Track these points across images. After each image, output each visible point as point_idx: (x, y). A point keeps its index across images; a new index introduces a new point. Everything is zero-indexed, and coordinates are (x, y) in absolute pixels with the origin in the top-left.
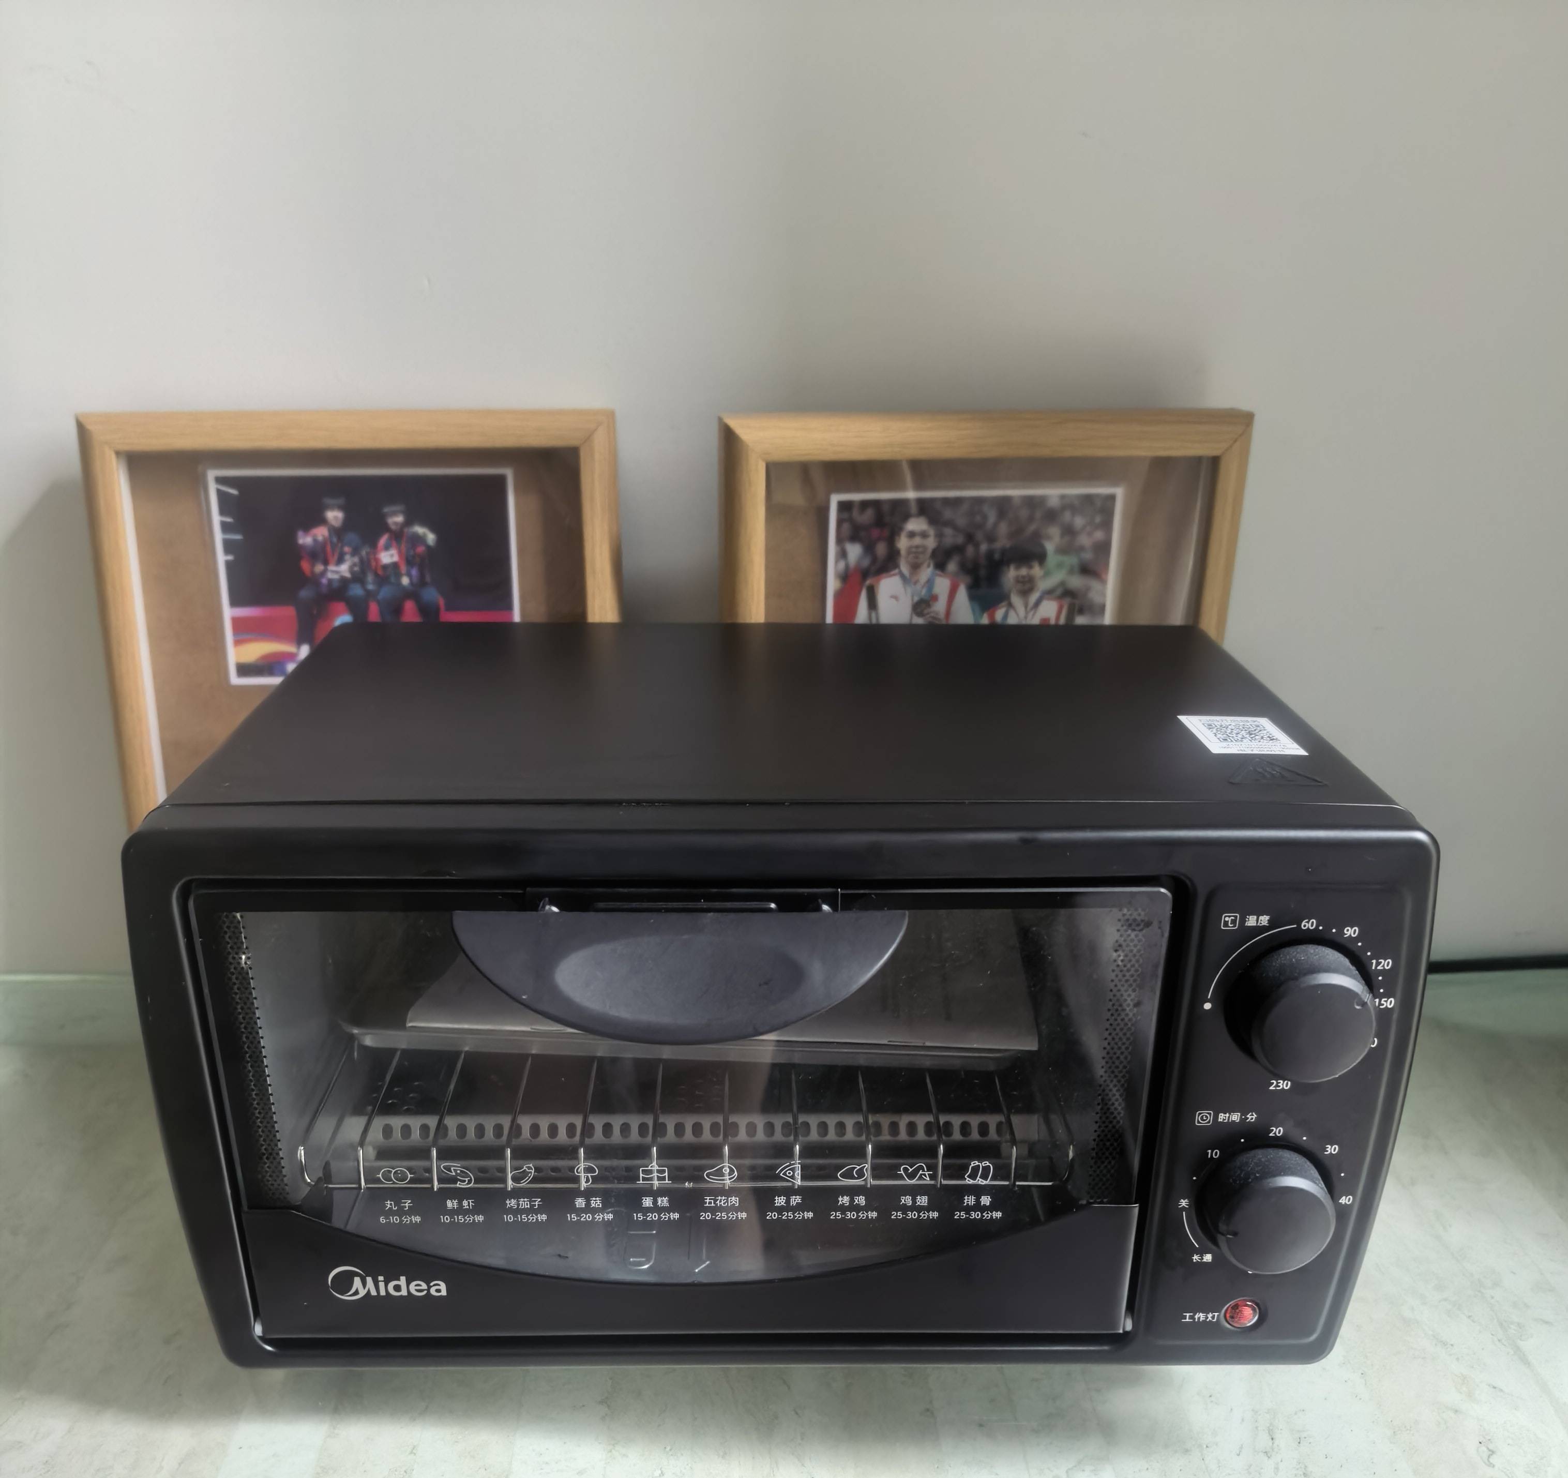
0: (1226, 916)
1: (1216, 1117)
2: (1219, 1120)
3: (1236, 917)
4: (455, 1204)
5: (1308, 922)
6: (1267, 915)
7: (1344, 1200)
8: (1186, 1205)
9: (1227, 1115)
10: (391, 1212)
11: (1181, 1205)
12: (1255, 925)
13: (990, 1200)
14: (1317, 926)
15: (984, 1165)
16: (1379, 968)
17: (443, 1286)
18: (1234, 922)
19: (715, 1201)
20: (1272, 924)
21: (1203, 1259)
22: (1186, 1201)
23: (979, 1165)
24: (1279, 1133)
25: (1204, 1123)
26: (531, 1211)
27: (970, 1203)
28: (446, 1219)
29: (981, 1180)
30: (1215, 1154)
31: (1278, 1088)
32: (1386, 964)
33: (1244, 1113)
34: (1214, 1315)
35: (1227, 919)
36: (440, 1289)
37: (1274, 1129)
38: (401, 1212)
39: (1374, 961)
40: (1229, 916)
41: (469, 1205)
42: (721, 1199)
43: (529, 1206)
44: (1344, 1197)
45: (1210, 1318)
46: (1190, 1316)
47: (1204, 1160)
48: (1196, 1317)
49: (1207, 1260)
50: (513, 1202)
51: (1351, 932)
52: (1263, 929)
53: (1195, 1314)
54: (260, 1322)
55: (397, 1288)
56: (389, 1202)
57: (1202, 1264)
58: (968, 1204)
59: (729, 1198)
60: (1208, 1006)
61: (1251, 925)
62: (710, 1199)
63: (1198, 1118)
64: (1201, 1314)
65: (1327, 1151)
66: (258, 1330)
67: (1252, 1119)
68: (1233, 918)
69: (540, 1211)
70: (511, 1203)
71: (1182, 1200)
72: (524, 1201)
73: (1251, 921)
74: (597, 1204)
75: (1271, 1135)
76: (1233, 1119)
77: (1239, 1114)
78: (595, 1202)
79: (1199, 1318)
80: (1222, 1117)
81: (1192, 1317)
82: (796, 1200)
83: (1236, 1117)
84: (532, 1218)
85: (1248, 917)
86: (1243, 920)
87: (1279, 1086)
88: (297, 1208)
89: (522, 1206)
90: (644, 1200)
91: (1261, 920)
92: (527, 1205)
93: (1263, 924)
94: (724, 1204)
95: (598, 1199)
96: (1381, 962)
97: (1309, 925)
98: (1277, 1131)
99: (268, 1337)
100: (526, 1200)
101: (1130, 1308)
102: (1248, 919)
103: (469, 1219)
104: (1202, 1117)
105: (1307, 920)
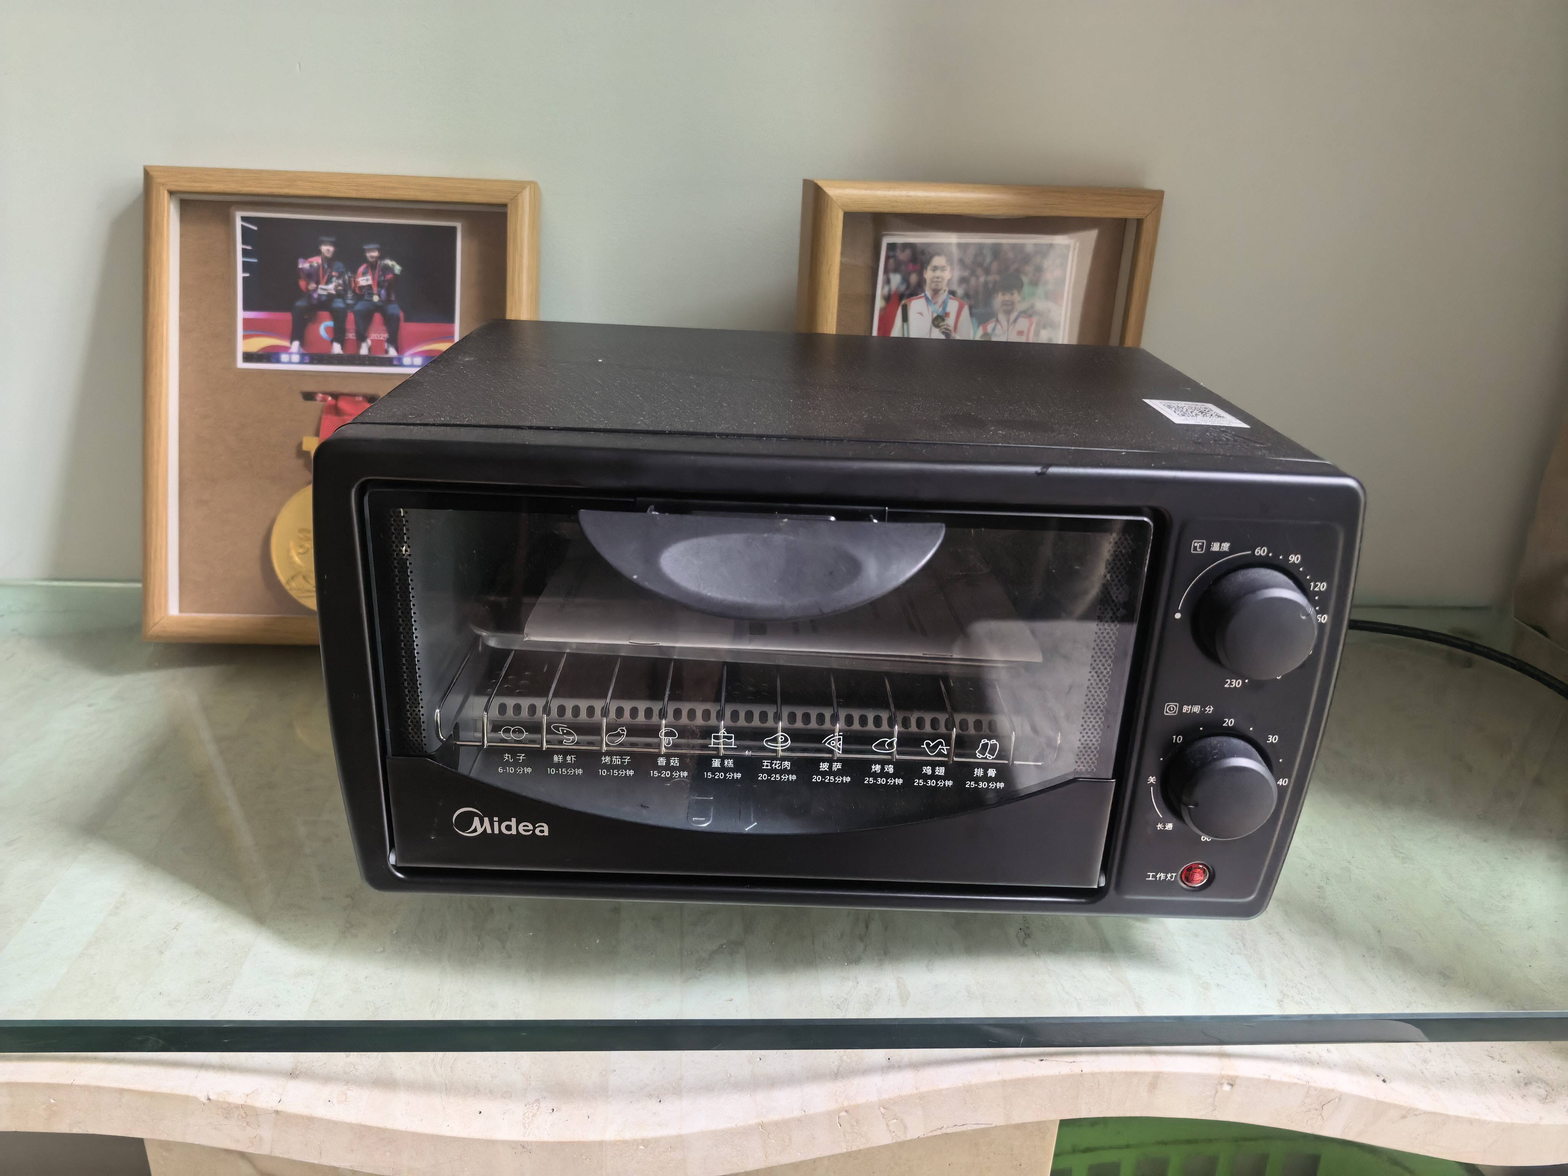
0: (1195, 542)
1: (1181, 709)
2: (1183, 711)
4: (560, 759)
5: (1260, 549)
6: (1228, 542)
7: (1280, 782)
8: (1154, 781)
9: (1190, 707)
10: (507, 763)
11: (1149, 781)
12: (1219, 550)
13: (995, 772)
14: (1268, 553)
15: (992, 743)
16: (1316, 589)
17: (546, 828)
18: (1201, 547)
19: (772, 764)
20: (1231, 550)
21: (1165, 827)
22: (1154, 778)
23: (988, 743)
24: (1231, 724)
25: (1170, 714)
26: (621, 767)
27: (979, 774)
28: (552, 771)
29: (988, 755)
30: (1179, 739)
32: (1322, 586)
33: (1204, 706)
34: (1173, 876)
36: (544, 830)
37: (1227, 720)
38: (516, 764)
39: (1312, 584)
40: (1198, 542)
41: (571, 760)
42: (776, 763)
43: (620, 763)
45: (1169, 878)
46: (1153, 875)
47: (1171, 745)
49: (1168, 828)
50: (608, 759)
51: (1294, 559)
52: (1226, 554)
53: (1157, 874)
54: (394, 852)
55: (509, 828)
56: (507, 755)
57: (1164, 832)
58: (977, 776)
59: (783, 762)
60: (1178, 616)
61: (1215, 550)
62: (767, 763)
63: (1166, 709)
64: (1162, 874)
65: (1269, 740)
66: (392, 859)
67: (1209, 711)
68: (1201, 544)
69: (629, 767)
71: (1151, 777)
72: (616, 760)
73: (1215, 547)
74: (675, 763)
75: (1224, 725)
76: (1194, 711)
77: (1199, 706)
79: (1160, 877)
80: (1185, 709)
81: (1155, 877)
82: (837, 766)
83: (1196, 709)
84: (622, 773)
86: (1209, 546)
87: (1233, 685)
88: (432, 757)
89: (614, 762)
90: (714, 761)
91: (1224, 547)
93: (1225, 550)
94: (778, 767)
95: (676, 759)
96: (1318, 584)
97: (1261, 552)
98: (1230, 722)
99: (399, 865)
100: (618, 757)
101: (1104, 869)
102: (1213, 545)
103: (571, 772)
104: (1170, 708)
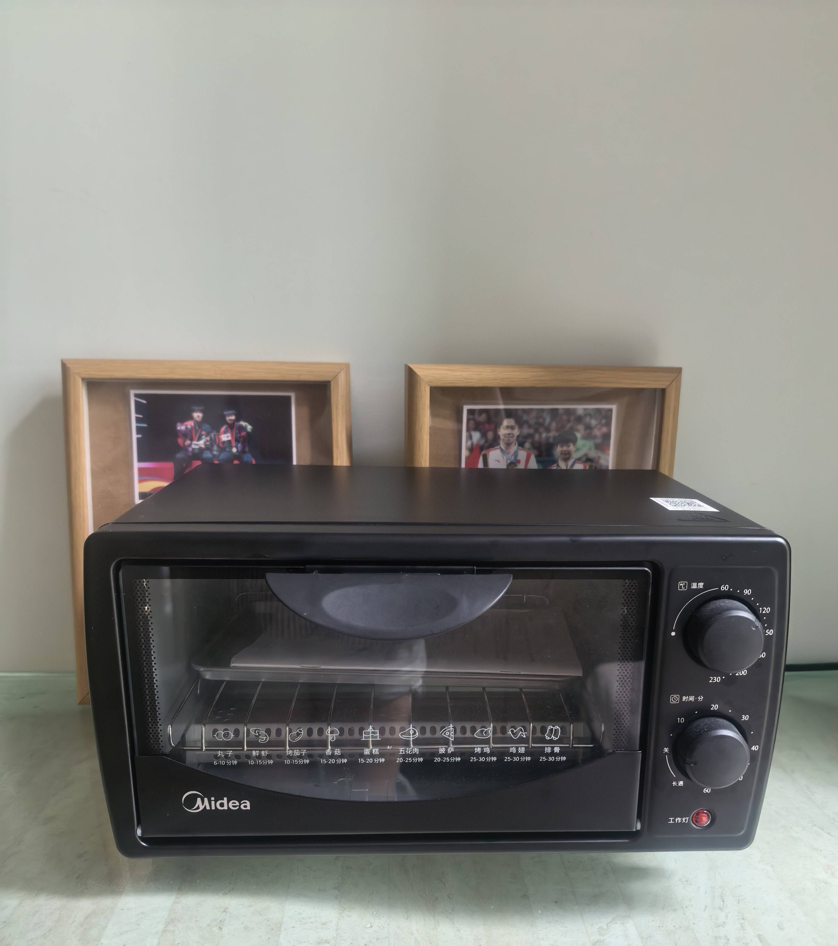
0: (680, 583)
1: (681, 699)
2: (683, 700)
3: (686, 583)
4: (257, 753)
5: (724, 586)
6: (702, 583)
7: (754, 748)
8: (667, 751)
9: (687, 697)
10: (220, 758)
11: (665, 751)
12: (696, 588)
13: (559, 749)
14: (729, 589)
15: (555, 728)
16: (763, 612)
17: (248, 804)
18: (685, 586)
20: (705, 588)
21: (678, 784)
22: (667, 749)
23: (553, 728)
25: (674, 702)
26: (300, 757)
27: (548, 751)
28: (251, 762)
29: (554, 737)
30: (682, 720)
31: (714, 682)
32: (767, 610)
33: (696, 696)
34: (686, 819)
35: (681, 585)
36: (247, 805)
37: (713, 705)
40: (682, 583)
41: (265, 754)
42: (408, 750)
43: (299, 755)
44: (754, 746)
45: (684, 821)
46: (673, 819)
47: (677, 724)
48: (676, 820)
49: (681, 785)
50: (291, 752)
51: (747, 592)
52: (701, 591)
53: (676, 818)
54: (140, 827)
55: (222, 805)
57: (678, 787)
59: (413, 749)
60: (673, 634)
61: (694, 588)
62: (402, 750)
63: (671, 699)
64: (679, 818)
65: (743, 719)
66: (139, 832)
67: (701, 699)
68: (684, 584)
69: (305, 757)
70: (289, 753)
71: (665, 748)
72: (296, 751)
73: (694, 586)
75: (711, 709)
76: (690, 700)
77: (694, 697)
78: (337, 752)
79: (678, 821)
80: (684, 698)
81: (674, 821)
82: (450, 750)
83: (692, 698)
84: (301, 762)
85: (692, 583)
86: (690, 586)
87: (715, 680)
88: (166, 755)
89: (295, 755)
90: (365, 750)
91: (700, 586)
93: (701, 588)
94: (410, 752)
96: (765, 609)
97: (724, 588)
98: (715, 707)
99: (145, 836)
100: (298, 751)
101: (639, 817)
103: (265, 763)
104: (674, 698)
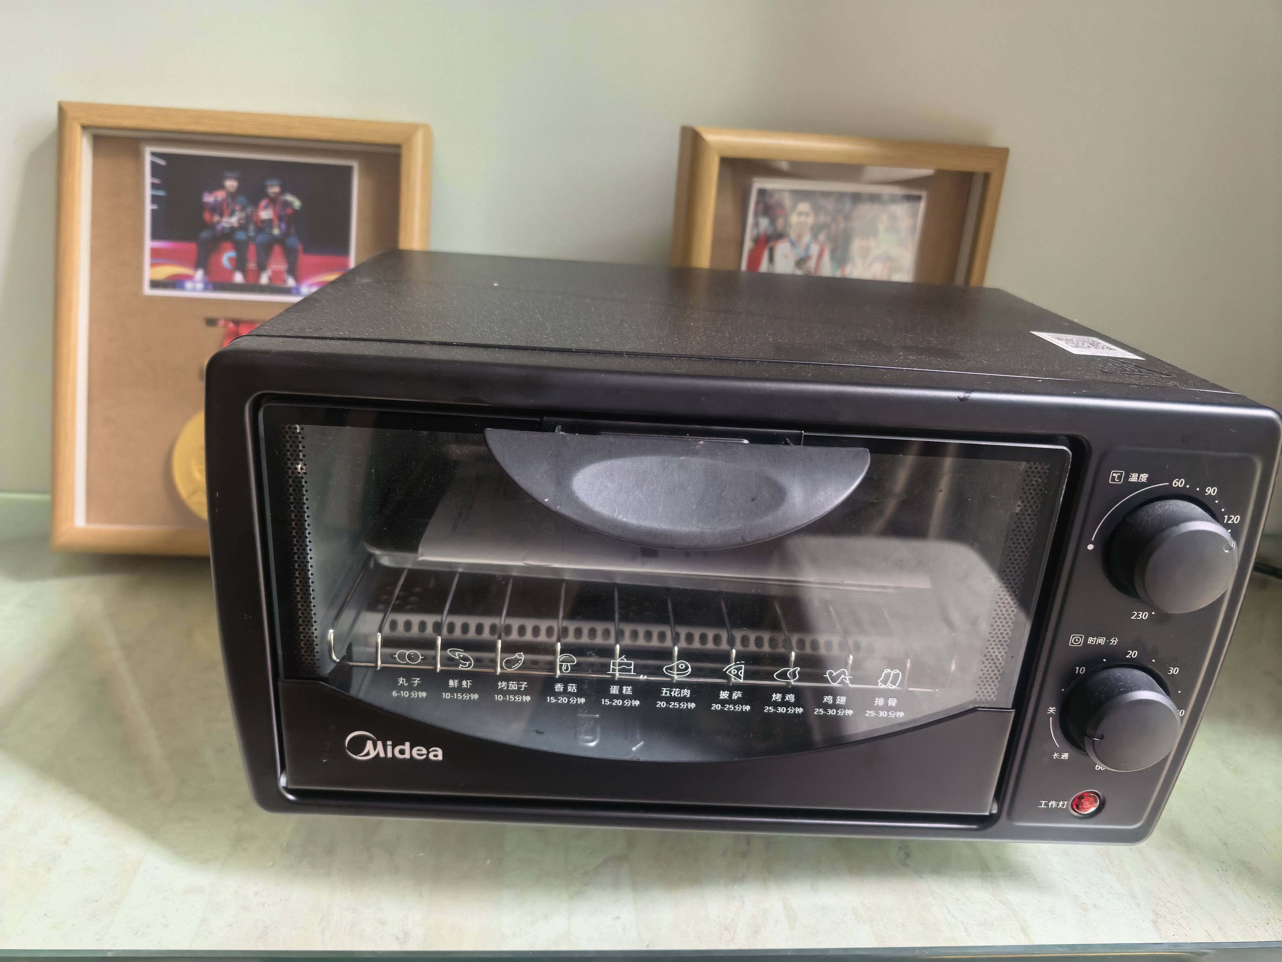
0: (1114, 473)
1: (1086, 640)
2: (1088, 643)
3: (1122, 474)
4: (456, 683)
5: (1178, 481)
6: (1146, 474)
8: (1053, 711)
9: (1095, 639)
10: (402, 688)
11: (1050, 711)
12: (1136, 481)
13: (896, 701)
14: (1185, 485)
15: (894, 672)
16: (1229, 522)
17: (440, 752)
18: (1119, 477)
19: (671, 691)
20: (1150, 481)
21: (1061, 757)
22: (1054, 708)
23: (890, 673)
24: (1134, 656)
25: (1075, 645)
26: (518, 692)
27: (879, 703)
28: (447, 696)
29: (890, 685)
30: (1082, 670)
31: (1137, 618)
32: (1235, 519)
33: (1109, 638)
34: (1064, 803)
35: (1114, 475)
36: (437, 754)
37: (1131, 652)
38: (410, 688)
39: (1226, 517)
40: (1117, 473)
41: (467, 685)
42: (675, 691)
43: (516, 688)
45: (1060, 806)
46: (1044, 802)
47: (1072, 675)
48: (1050, 804)
49: (1064, 758)
50: (504, 684)
51: (1211, 491)
52: (1143, 485)
53: (1049, 802)
54: (285, 775)
55: (402, 752)
56: (401, 679)
57: (1060, 761)
58: (878, 704)
59: (682, 690)
60: (1090, 547)
61: (1133, 481)
62: (666, 690)
63: (1072, 640)
64: (1054, 802)
65: (1170, 672)
66: (283, 781)
67: (1114, 642)
68: (1119, 474)
69: (526, 692)
70: (502, 685)
71: (1051, 708)
72: (513, 684)
73: (1133, 478)
74: (572, 689)
75: (1127, 657)
76: (1099, 643)
77: (1105, 638)
78: (571, 687)
79: (1052, 805)
80: (1090, 640)
81: (1047, 804)
82: (737, 695)
83: (1102, 641)
84: (518, 699)
85: (1131, 474)
86: (1127, 477)
87: (1139, 617)
88: (325, 680)
89: (511, 688)
90: (612, 688)
91: (1141, 478)
92: (515, 687)
93: (1143, 481)
94: (678, 695)
95: (574, 685)
96: (1232, 517)
97: (1178, 483)
98: (1133, 654)
99: (290, 787)
100: (515, 683)
101: (997, 798)
102: (1131, 476)
103: (466, 697)
104: (1075, 639)
105: (1178, 480)
